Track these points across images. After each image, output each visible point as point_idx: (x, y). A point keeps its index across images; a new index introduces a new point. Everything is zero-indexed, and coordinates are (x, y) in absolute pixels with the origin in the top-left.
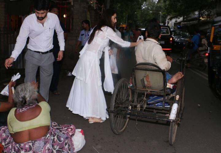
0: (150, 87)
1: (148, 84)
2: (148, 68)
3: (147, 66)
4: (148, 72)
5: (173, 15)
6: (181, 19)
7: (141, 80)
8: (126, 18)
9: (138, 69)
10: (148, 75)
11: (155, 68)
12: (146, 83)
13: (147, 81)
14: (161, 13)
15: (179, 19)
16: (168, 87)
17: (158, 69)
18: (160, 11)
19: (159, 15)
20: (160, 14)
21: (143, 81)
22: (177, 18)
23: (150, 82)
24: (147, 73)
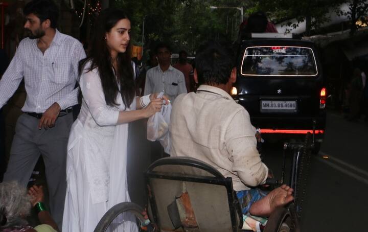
0: (196, 227)
1: (190, 219)
2: (186, 174)
3: (181, 166)
4: (185, 186)
5: (278, 16)
6: (302, 26)
7: (169, 207)
8: (141, 27)
9: (158, 177)
10: (187, 193)
11: (204, 173)
12: (183, 215)
13: (187, 211)
14: (242, 9)
15: (295, 26)
16: (246, 226)
17: (213, 176)
18: (238, 4)
19: (236, 15)
20: (240, 11)
21: (173, 209)
22: (289, 24)
23: (193, 213)
24: (184, 188)
